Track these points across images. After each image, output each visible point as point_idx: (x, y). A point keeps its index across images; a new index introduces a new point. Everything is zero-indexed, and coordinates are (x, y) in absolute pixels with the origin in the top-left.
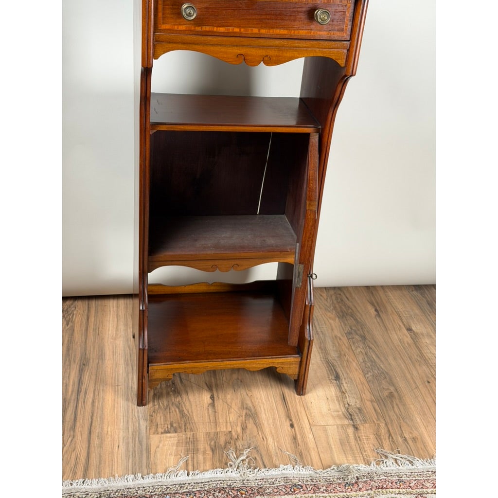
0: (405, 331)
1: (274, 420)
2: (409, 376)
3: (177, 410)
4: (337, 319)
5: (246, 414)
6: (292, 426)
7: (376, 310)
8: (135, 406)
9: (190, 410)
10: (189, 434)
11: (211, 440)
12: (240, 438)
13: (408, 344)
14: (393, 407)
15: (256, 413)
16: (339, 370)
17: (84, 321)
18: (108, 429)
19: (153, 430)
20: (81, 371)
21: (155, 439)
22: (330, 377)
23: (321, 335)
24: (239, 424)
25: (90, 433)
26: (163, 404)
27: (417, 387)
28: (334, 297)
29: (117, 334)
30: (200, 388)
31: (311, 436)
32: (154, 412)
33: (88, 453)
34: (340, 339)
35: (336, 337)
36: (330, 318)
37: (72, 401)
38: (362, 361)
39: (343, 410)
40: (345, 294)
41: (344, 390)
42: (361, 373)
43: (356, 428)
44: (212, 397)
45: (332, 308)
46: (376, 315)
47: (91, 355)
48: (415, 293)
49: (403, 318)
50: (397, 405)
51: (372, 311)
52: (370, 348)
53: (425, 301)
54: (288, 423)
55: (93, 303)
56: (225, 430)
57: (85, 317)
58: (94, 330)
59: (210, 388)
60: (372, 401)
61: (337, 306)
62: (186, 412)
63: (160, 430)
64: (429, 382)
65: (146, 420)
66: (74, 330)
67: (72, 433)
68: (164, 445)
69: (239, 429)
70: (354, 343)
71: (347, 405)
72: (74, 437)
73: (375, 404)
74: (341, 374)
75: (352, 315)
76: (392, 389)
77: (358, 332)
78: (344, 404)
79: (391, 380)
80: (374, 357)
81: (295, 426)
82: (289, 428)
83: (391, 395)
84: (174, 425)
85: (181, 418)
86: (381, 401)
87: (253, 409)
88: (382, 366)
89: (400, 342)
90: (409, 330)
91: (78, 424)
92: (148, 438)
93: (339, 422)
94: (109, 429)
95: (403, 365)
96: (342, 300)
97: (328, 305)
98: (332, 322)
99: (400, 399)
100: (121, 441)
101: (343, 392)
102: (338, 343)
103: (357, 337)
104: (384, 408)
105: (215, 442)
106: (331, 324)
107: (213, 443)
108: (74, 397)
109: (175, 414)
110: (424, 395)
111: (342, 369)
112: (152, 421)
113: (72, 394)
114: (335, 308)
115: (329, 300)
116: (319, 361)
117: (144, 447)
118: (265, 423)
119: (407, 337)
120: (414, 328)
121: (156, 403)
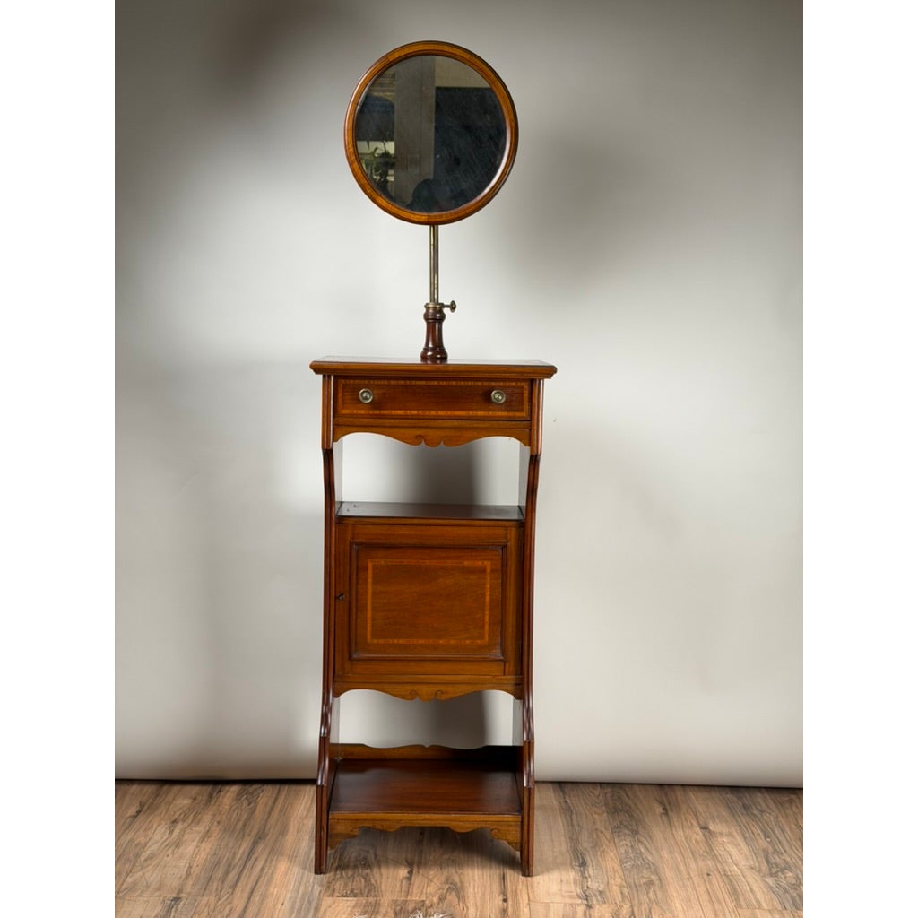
0: (698, 829)
1: (483, 894)
2: (682, 868)
3: (363, 880)
4: (605, 814)
5: (450, 888)
6: (505, 900)
7: (664, 809)
8: (313, 874)
9: (378, 882)
10: (371, 899)
11: (396, 906)
12: (435, 907)
13: (696, 840)
14: (648, 893)
15: (463, 887)
16: (588, 859)
17: (270, 803)
18: (274, 889)
19: (329, 893)
20: (255, 844)
21: (327, 901)
22: (574, 863)
23: (577, 828)
24: (437, 896)
25: (252, 892)
26: (347, 874)
27: (690, 878)
28: (608, 795)
29: (307, 815)
30: (397, 863)
31: (526, 910)
32: (334, 880)
33: (246, 907)
34: (602, 832)
35: (596, 830)
36: (595, 813)
37: (238, 867)
38: (623, 851)
39: (579, 891)
40: (626, 793)
41: (587, 875)
42: (618, 862)
43: (589, 907)
44: (411, 873)
45: (603, 803)
46: (661, 814)
47: (271, 831)
48: (729, 796)
49: (701, 818)
50: (654, 891)
51: (659, 810)
52: (639, 841)
53: (741, 804)
54: (501, 897)
55: (286, 788)
56: (417, 898)
57: (273, 799)
58: (281, 811)
59: (410, 864)
60: (621, 886)
61: (610, 802)
62: (373, 882)
63: (336, 894)
64: (708, 875)
65: (322, 885)
66: (255, 810)
67: (231, 890)
68: (337, 906)
69: (435, 900)
70: (619, 836)
71: (585, 888)
72: (232, 893)
73: (625, 890)
74: (589, 862)
75: (628, 812)
76: (654, 878)
77: (629, 827)
78: (582, 887)
79: (656, 870)
80: (642, 850)
81: (510, 902)
82: (501, 902)
83: (651, 883)
84: (355, 891)
85: (365, 887)
86: (634, 889)
87: (459, 884)
88: (650, 858)
89: (686, 838)
90: (705, 828)
91: (239, 884)
92: (320, 899)
93: (568, 901)
94: (276, 890)
95: (679, 860)
96: (619, 798)
97: (598, 801)
98: (596, 816)
99: (661, 886)
100: (287, 899)
101: (586, 877)
102: (597, 836)
103: (626, 831)
104: (635, 894)
105: (401, 908)
106: (594, 818)
107: (398, 908)
108: (242, 862)
109: (359, 883)
110: (696, 885)
111: (593, 858)
112: (329, 887)
113: (239, 860)
114: (606, 804)
115: (601, 797)
116: (564, 848)
117: (313, 906)
118: (471, 897)
119: (697, 834)
120: (712, 827)
121: (338, 872)
